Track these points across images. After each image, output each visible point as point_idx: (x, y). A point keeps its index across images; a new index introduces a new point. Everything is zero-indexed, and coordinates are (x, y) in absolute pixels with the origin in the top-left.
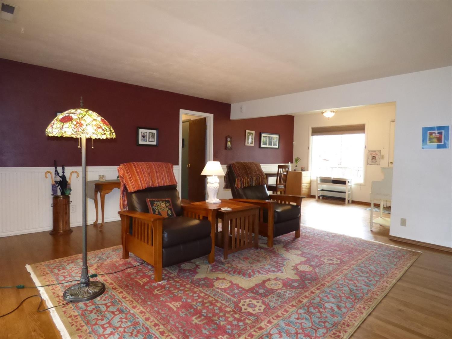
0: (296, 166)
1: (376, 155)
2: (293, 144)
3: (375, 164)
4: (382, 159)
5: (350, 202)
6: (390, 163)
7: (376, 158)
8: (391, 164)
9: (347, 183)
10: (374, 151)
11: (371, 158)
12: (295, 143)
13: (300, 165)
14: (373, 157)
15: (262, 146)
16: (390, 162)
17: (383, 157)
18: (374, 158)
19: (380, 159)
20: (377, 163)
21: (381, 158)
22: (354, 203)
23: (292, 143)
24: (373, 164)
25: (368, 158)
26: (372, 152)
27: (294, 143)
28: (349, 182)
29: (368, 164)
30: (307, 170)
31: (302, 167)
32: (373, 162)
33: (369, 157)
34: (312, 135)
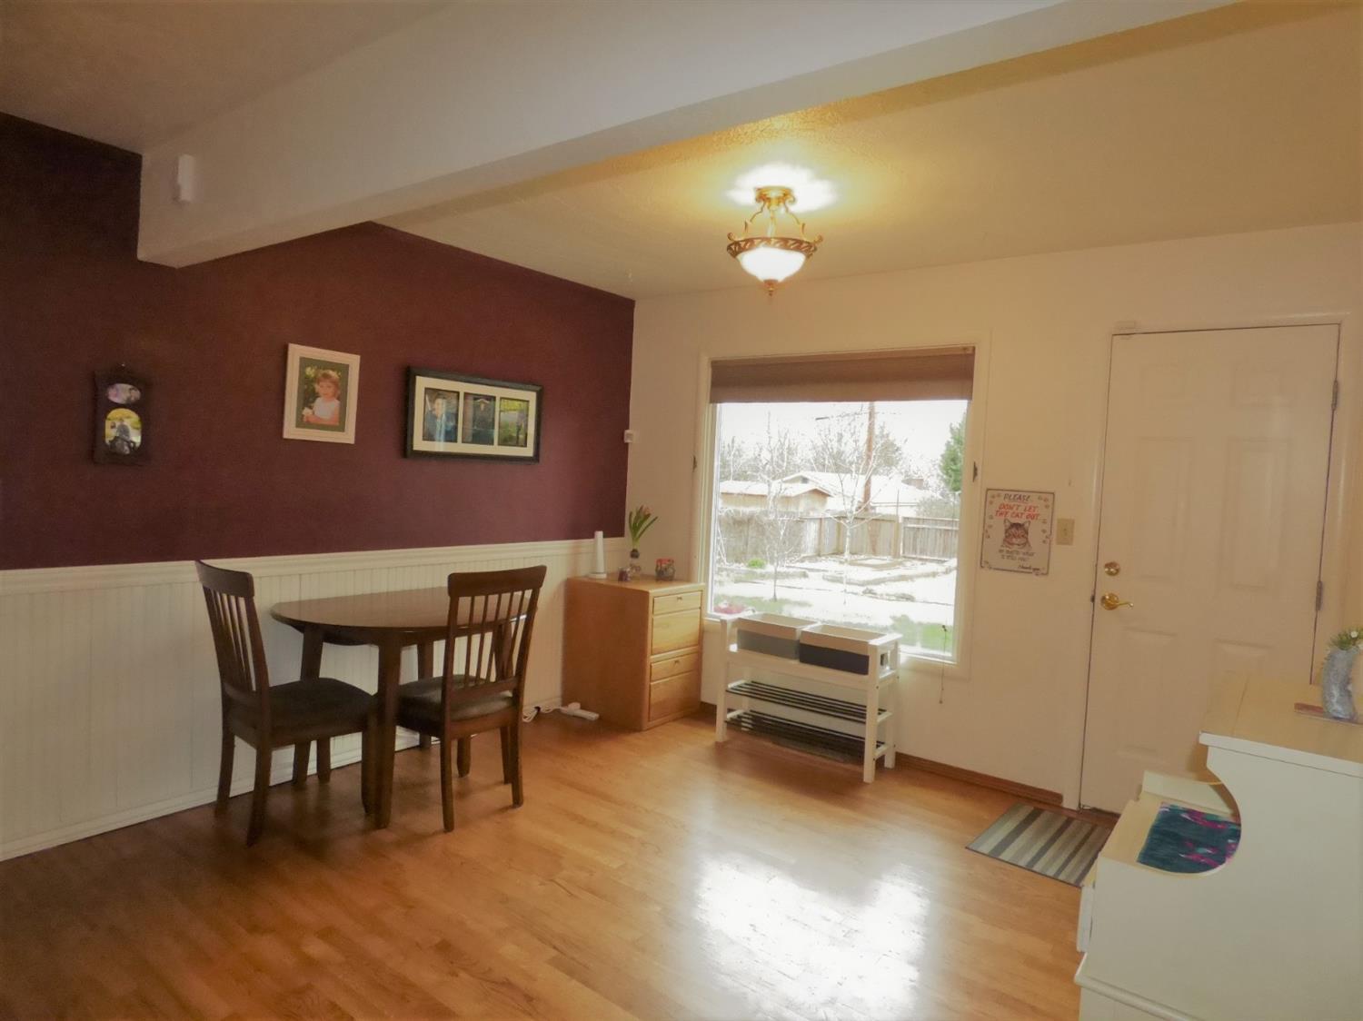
0: (634, 554)
1: (1033, 517)
2: (627, 440)
3: (1024, 570)
4: (1059, 543)
5: (889, 763)
6: (1103, 571)
7: (1030, 536)
8: (1111, 574)
9: (874, 663)
10: (1020, 496)
11: (999, 532)
12: (633, 435)
13: (651, 546)
14: (1013, 530)
15: (419, 444)
16: (1102, 562)
17: (1066, 533)
18: (1016, 531)
19: (1047, 540)
20: (1032, 562)
21: (1054, 536)
22: (910, 769)
23: (622, 438)
24: (1014, 564)
25: (986, 535)
26: (1006, 502)
27: (630, 435)
28: (882, 657)
29: (983, 563)
30: (688, 578)
31: (660, 561)
32: (1010, 555)
33: (990, 526)
34: (716, 398)
